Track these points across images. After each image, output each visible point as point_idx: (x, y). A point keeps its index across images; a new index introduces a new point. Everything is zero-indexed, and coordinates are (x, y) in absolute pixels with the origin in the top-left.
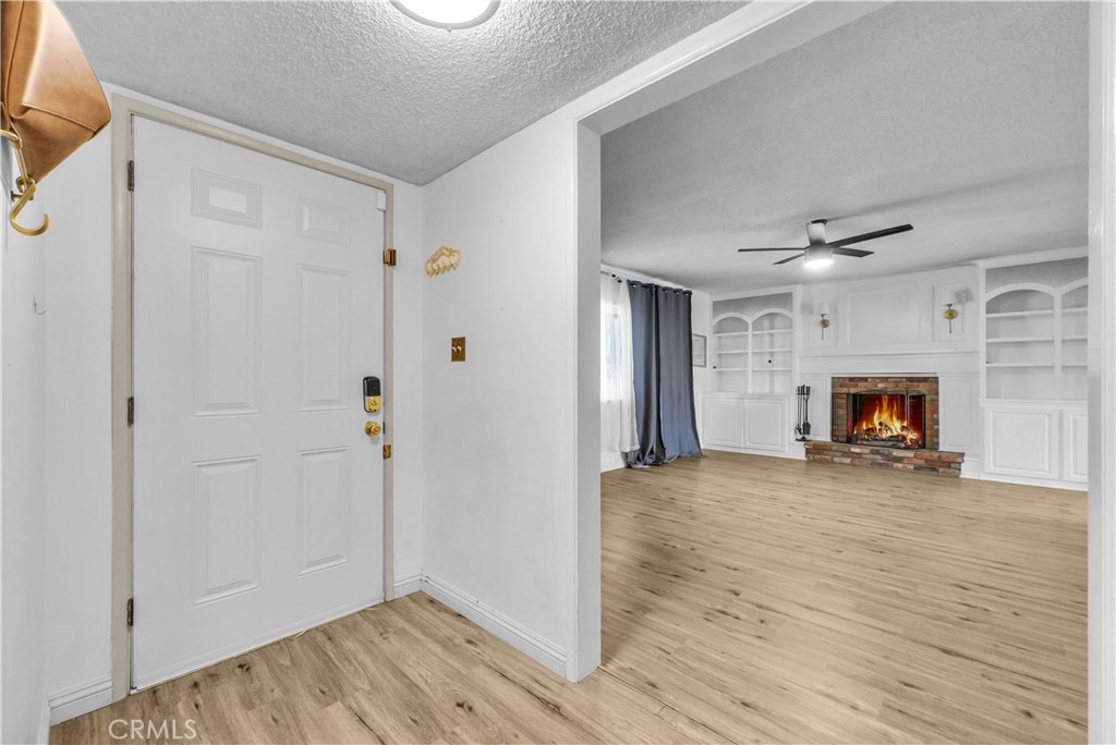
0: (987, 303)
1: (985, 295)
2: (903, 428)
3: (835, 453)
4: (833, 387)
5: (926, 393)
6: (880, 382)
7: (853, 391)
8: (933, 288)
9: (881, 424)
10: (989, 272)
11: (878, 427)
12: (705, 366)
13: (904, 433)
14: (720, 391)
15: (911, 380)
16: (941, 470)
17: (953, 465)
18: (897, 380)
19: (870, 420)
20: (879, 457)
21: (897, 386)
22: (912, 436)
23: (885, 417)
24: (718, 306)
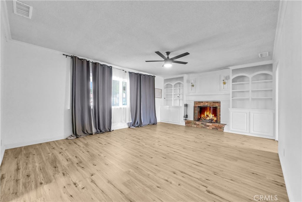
0: (232, 80)
1: (232, 78)
2: (212, 117)
3: (193, 124)
4: (194, 104)
5: (218, 106)
6: (207, 103)
7: (199, 106)
8: (220, 75)
9: (207, 115)
10: (233, 70)
11: (206, 116)
12: (161, 98)
13: (213, 118)
14: (167, 105)
15: (214, 102)
16: (219, 129)
17: (222, 128)
18: (210, 102)
19: (204, 114)
20: (203, 125)
21: (210, 104)
22: (215, 119)
23: (208, 113)
24: (166, 80)
